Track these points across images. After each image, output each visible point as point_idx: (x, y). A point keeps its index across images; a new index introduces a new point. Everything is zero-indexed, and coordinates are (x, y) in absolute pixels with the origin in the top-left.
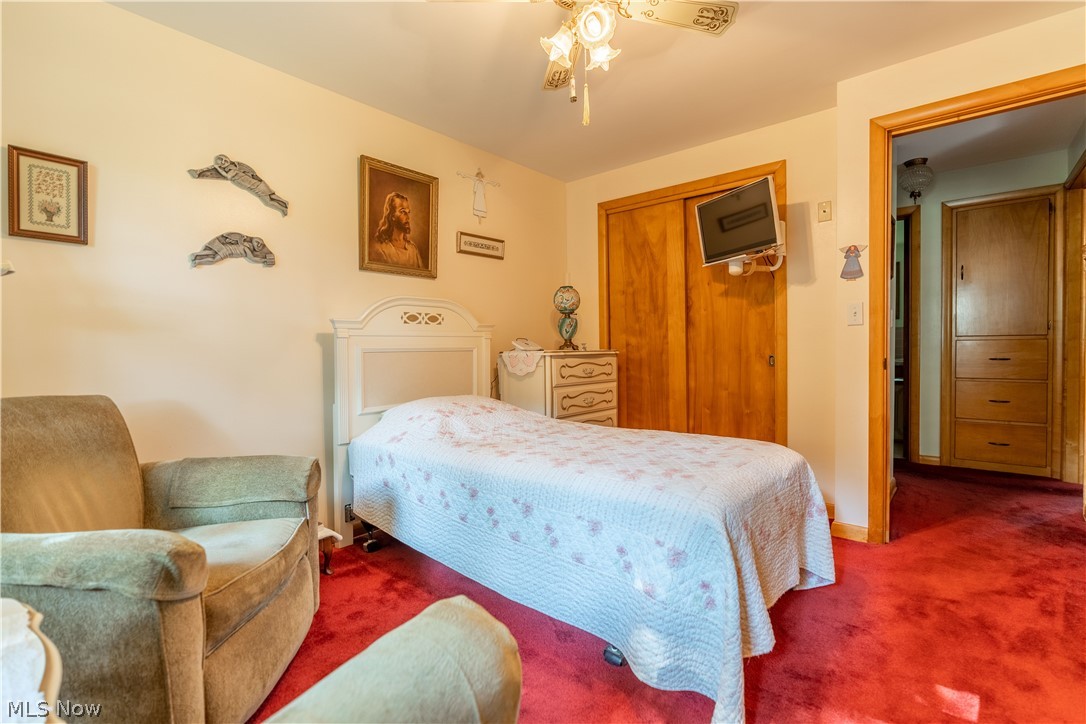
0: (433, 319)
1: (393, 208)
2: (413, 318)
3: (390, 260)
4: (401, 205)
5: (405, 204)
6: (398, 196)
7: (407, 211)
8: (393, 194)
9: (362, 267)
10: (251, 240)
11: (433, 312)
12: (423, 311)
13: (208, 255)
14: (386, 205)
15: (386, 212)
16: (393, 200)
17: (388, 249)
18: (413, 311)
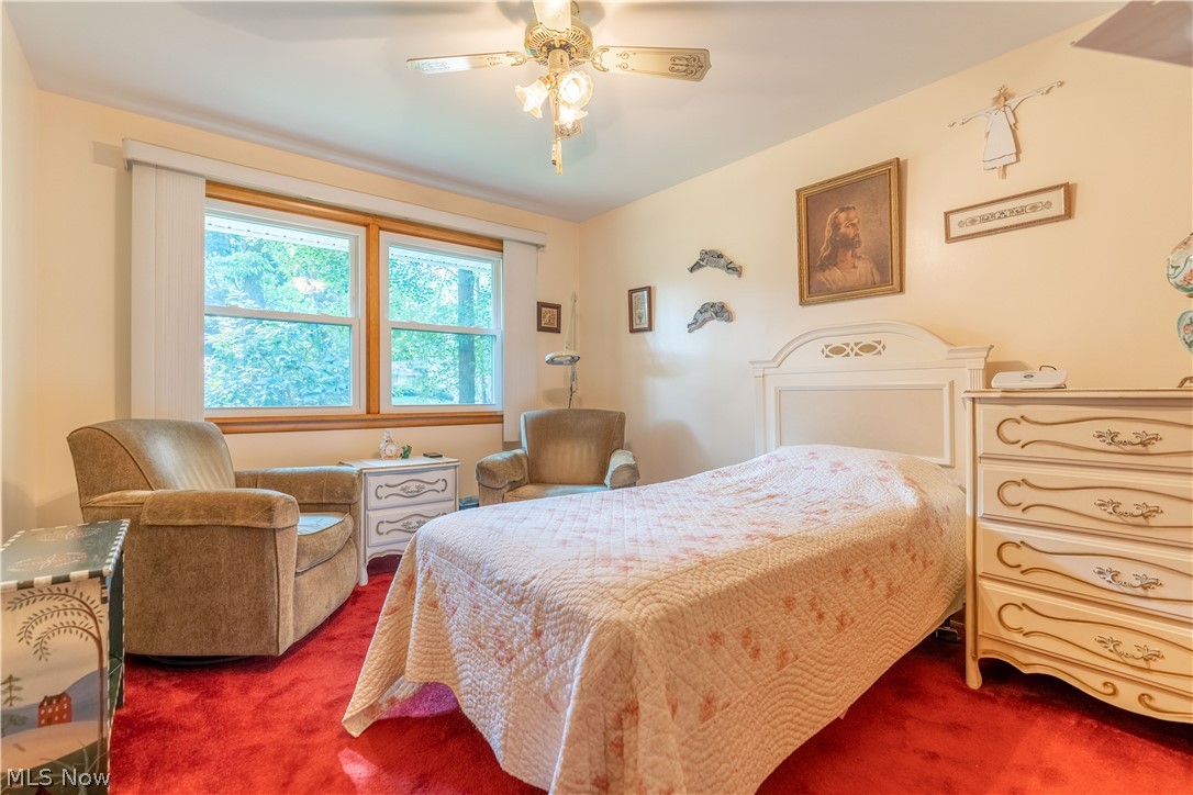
0: (868, 348)
1: (836, 226)
2: (838, 351)
3: (834, 287)
4: (848, 219)
5: (852, 214)
6: (842, 210)
7: (855, 221)
8: (836, 210)
9: (803, 303)
10: (713, 306)
11: (867, 340)
12: (851, 340)
13: (694, 325)
14: (828, 227)
15: (827, 235)
16: (836, 217)
17: (835, 275)
18: (837, 342)
